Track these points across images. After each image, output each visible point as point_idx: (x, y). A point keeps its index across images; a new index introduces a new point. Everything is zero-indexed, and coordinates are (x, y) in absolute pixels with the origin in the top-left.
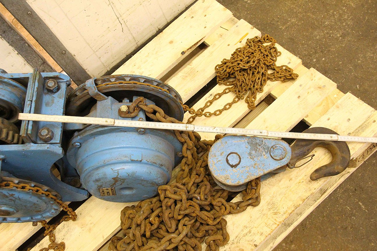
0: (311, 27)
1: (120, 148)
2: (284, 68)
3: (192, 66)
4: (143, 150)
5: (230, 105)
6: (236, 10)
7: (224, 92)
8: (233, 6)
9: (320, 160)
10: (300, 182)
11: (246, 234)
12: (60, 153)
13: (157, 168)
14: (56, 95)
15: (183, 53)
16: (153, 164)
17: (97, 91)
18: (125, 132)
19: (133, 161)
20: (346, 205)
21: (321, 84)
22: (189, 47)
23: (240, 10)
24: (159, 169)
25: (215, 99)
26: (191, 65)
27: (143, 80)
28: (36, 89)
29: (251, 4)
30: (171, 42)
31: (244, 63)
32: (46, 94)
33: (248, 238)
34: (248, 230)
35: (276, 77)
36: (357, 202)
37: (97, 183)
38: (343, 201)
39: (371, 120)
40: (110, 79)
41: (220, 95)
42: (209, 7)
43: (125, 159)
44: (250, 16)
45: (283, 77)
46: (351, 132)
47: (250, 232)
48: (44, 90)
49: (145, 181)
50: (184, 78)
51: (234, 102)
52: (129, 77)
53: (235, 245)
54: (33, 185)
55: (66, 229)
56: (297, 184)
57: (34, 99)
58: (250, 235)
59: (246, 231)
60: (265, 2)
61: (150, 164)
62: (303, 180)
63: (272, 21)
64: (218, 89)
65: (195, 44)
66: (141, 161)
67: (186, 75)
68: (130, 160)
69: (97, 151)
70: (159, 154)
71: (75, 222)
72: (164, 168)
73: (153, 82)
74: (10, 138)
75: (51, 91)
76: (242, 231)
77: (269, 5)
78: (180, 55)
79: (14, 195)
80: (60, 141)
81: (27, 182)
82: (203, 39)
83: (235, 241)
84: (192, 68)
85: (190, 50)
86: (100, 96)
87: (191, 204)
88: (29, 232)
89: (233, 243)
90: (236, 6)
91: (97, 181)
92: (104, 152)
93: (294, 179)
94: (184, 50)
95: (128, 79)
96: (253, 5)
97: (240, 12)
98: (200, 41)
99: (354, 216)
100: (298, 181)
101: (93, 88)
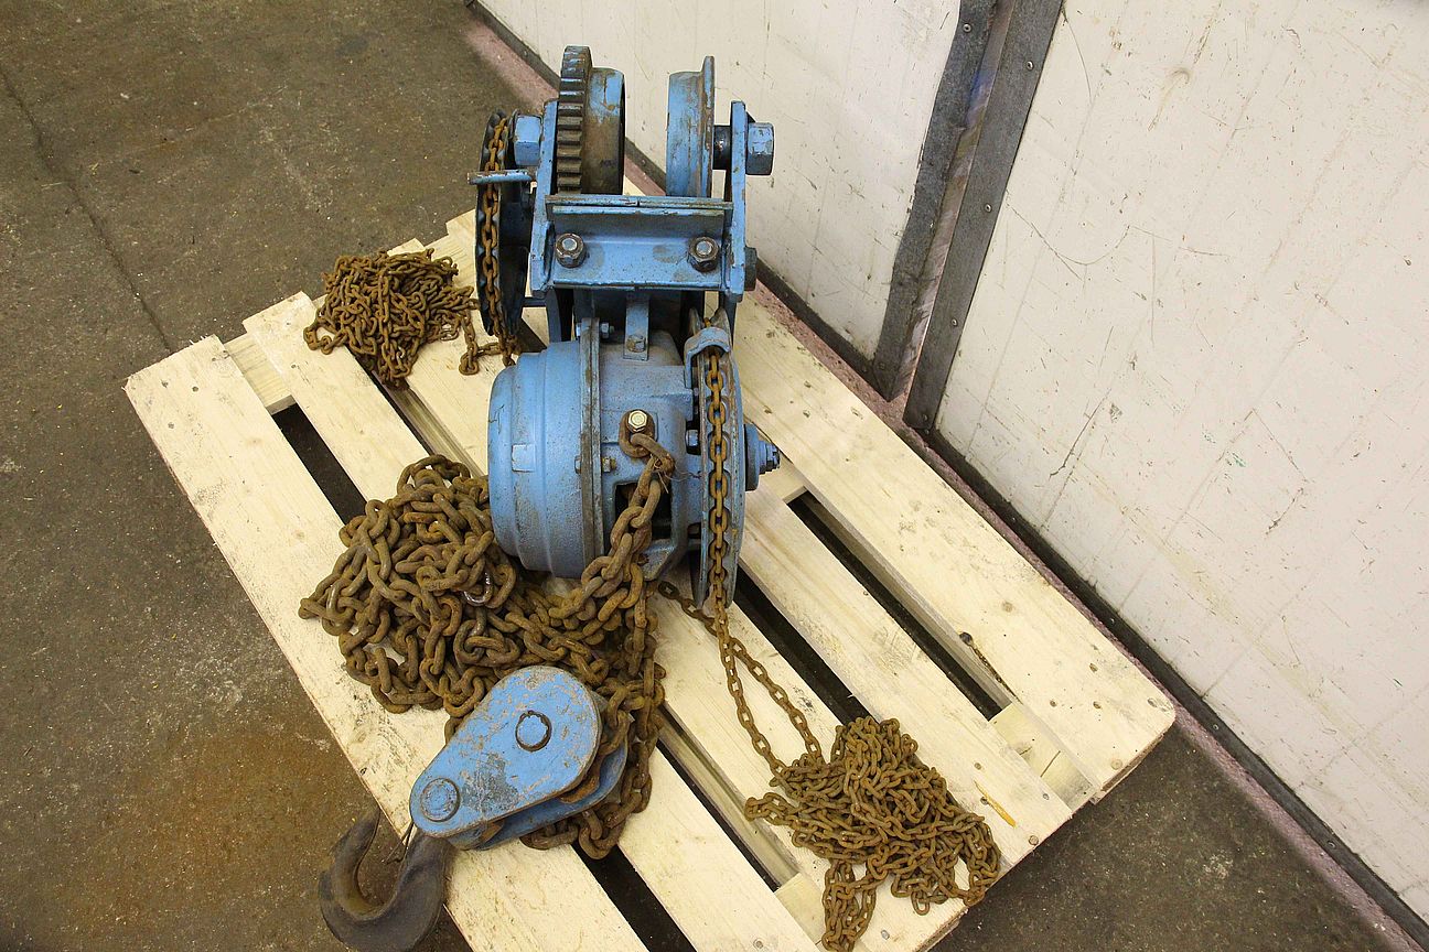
3: (914, 660)
4: (539, 474)
5: (767, 753)
6: (1174, 826)
7: (810, 741)
8: (1194, 818)
10: (497, 903)
11: (395, 754)
14: (684, 265)
16: (514, 504)
22: (986, 655)
23: (1175, 839)
25: (794, 714)
26: (919, 657)
29: (1195, 875)
30: (1007, 607)
33: (386, 756)
34: (404, 759)
41: (803, 729)
42: (1128, 717)
44: (1146, 869)
47: (399, 762)
48: (693, 237)
50: (879, 637)
51: (774, 764)
56: (493, 895)
58: (392, 762)
59: (403, 753)
60: (1202, 920)
61: (513, 496)
62: (500, 911)
63: (1121, 933)
64: (825, 723)
65: (994, 673)
66: (514, 470)
67: (888, 644)
68: (512, 442)
76: (406, 746)
77: (1187, 930)
78: (960, 629)
82: (1012, 695)
83: (386, 727)
84: (909, 660)
89: (382, 720)
90: (1193, 829)
93: (511, 888)
94: (976, 642)
96: (1192, 881)
97: (1166, 838)
98: (1006, 688)
100: (503, 898)
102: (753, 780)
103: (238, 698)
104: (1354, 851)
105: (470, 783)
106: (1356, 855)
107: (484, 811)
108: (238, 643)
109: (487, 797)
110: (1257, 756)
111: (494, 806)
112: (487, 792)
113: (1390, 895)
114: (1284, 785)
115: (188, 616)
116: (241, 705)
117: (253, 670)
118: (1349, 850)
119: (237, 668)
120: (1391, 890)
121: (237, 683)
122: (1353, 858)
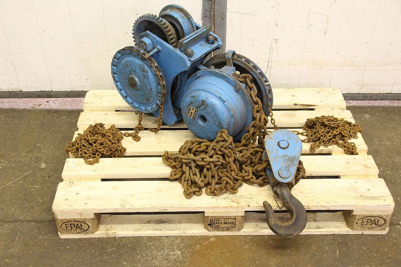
0: (397, 153)
1: (219, 87)
2: (352, 144)
4: (230, 98)
7: (302, 134)
9: (330, 195)
11: (248, 198)
12: (188, 66)
13: (228, 115)
14: (208, 45)
15: (295, 105)
16: (229, 110)
17: (231, 57)
18: (229, 83)
19: (220, 98)
20: (327, 246)
21: (369, 165)
22: (302, 104)
24: (229, 118)
27: (259, 72)
28: (202, 31)
30: (293, 96)
31: (327, 120)
32: (204, 41)
35: (342, 145)
36: (336, 249)
37: (192, 99)
38: (327, 243)
39: (384, 198)
40: (242, 58)
41: (298, 133)
43: (217, 94)
45: (346, 148)
46: (364, 195)
47: (252, 198)
48: (205, 38)
49: (217, 117)
52: (253, 64)
53: (237, 198)
54: (161, 74)
55: (147, 134)
57: (198, 34)
58: (250, 199)
61: (227, 109)
65: (307, 105)
66: (224, 101)
68: (219, 96)
69: (206, 82)
70: (236, 109)
71: (155, 135)
72: (233, 120)
73: (264, 77)
74: (172, 41)
75: (208, 41)
76: (248, 195)
78: (293, 104)
79: (148, 73)
80: (193, 61)
81: (160, 70)
82: (314, 106)
83: (239, 197)
85: (301, 106)
86: (230, 61)
87: (231, 152)
88: (127, 123)
91: (193, 97)
92: (209, 84)
94: (297, 104)
95: (252, 64)
98: (312, 106)
99: (327, 254)
101: (230, 54)
102: (306, 147)
103: (179, 252)
104: (378, 93)
105: (285, 164)
106: (379, 93)
107: (295, 165)
108: (159, 246)
109: (292, 163)
110: (348, 94)
111: (295, 162)
112: (290, 162)
113: (390, 95)
114: (357, 94)
115: (137, 254)
116: (182, 253)
117: (173, 246)
118: (377, 94)
119: (168, 249)
120: (390, 93)
121: (174, 251)
122: (379, 94)
